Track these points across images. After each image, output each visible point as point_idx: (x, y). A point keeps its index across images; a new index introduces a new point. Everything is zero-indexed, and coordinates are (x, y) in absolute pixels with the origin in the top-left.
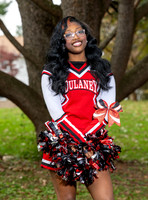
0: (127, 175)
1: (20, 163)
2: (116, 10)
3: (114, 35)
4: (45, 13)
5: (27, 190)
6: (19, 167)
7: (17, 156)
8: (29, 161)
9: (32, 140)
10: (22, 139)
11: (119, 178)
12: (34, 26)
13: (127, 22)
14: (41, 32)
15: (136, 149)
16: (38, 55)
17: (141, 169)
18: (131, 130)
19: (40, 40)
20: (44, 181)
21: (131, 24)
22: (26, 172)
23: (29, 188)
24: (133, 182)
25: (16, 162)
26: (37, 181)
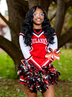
0: (61, 87)
1: (6, 81)
2: (56, 3)
3: (55, 16)
4: (20, 4)
5: (10, 95)
6: (6, 83)
7: (5, 77)
8: (11, 80)
9: (13, 69)
10: (8, 68)
11: (57, 88)
12: (14, 11)
13: (61, 9)
14: (17, 14)
15: (66, 74)
16: (15, 25)
17: (69, 84)
18: (64, 64)
19: (17, 18)
20: (19, 90)
21: (64, 10)
22: (9, 85)
23: (11, 93)
24: (64, 91)
25: (4, 80)
26: (15, 90)
